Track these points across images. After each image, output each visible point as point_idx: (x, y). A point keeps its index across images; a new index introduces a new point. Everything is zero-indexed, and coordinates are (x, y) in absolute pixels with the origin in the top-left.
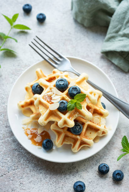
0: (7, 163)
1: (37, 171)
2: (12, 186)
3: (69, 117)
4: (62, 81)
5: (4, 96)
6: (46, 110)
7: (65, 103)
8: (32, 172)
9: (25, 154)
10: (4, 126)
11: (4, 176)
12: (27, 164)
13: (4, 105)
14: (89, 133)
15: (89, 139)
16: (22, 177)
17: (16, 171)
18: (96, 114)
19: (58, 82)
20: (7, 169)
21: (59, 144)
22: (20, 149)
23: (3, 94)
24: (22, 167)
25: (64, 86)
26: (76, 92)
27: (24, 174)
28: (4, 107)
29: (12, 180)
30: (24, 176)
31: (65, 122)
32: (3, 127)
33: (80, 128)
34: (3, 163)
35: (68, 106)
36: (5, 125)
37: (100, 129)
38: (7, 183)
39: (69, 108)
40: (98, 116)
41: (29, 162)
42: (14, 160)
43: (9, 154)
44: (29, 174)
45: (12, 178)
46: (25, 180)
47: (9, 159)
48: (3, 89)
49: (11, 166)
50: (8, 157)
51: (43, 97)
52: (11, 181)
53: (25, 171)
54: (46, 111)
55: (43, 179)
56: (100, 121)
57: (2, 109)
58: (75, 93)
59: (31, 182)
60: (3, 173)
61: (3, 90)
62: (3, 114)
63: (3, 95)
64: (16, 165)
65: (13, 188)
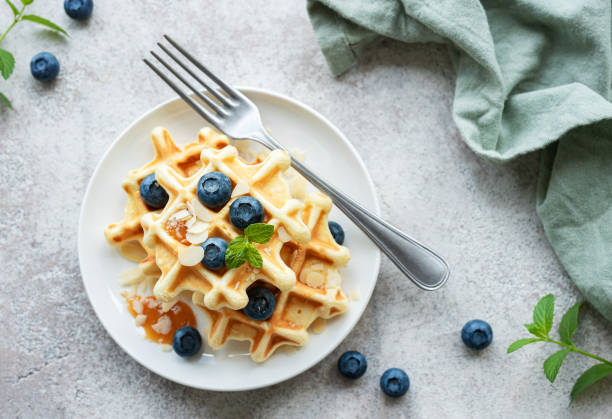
0: (40, 340)
1: (119, 357)
2: (58, 399)
3: (233, 283)
4: (214, 182)
5: (21, 160)
6: (173, 261)
7: (218, 249)
8: (105, 361)
9: (86, 316)
10: (26, 242)
11: (36, 373)
12: (93, 342)
13: (23, 186)
14: (296, 312)
15: (297, 327)
16: (81, 374)
17: (64, 361)
18: (314, 261)
19: (203, 185)
20: (42, 356)
21: (215, 342)
22: (73, 302)
23: (21, 155)
24: (80, 351)
25: (219, 196)
26: (251, 216)
27: (85, 366)
28: (23, 190)
29: (57, 384)
30: (86, 372)
31: (222, 298)
32: (24, 245)
33: (267, 305)
34: (30, 341)
35: (227, 256)
36: (31, 240)
37: (325, 303)
38: (43, 391)
39: (231, 260)
40: (320, 266)
41: (98, 335)
42: (58, 331)
43: (44, 318)
44: (98, 366)
45: (55, 379)
46: (89, 383)
47: (45, 329)
48: (17, 139)
49: (52, 347)
50: (43, 325)
51: (166, 225)
52: (53, 386)
53: (89, 359)
54: (173, 265)
55: (133, 379)
56: (326, 280)
57: (19, 197)
58: (247, 220)
59: (104, 386)
60: (33, 366)
61: (17, 142)
62: (22, 211)
63: (19, 157)
64: (65, 345)
65: (61, 403)
